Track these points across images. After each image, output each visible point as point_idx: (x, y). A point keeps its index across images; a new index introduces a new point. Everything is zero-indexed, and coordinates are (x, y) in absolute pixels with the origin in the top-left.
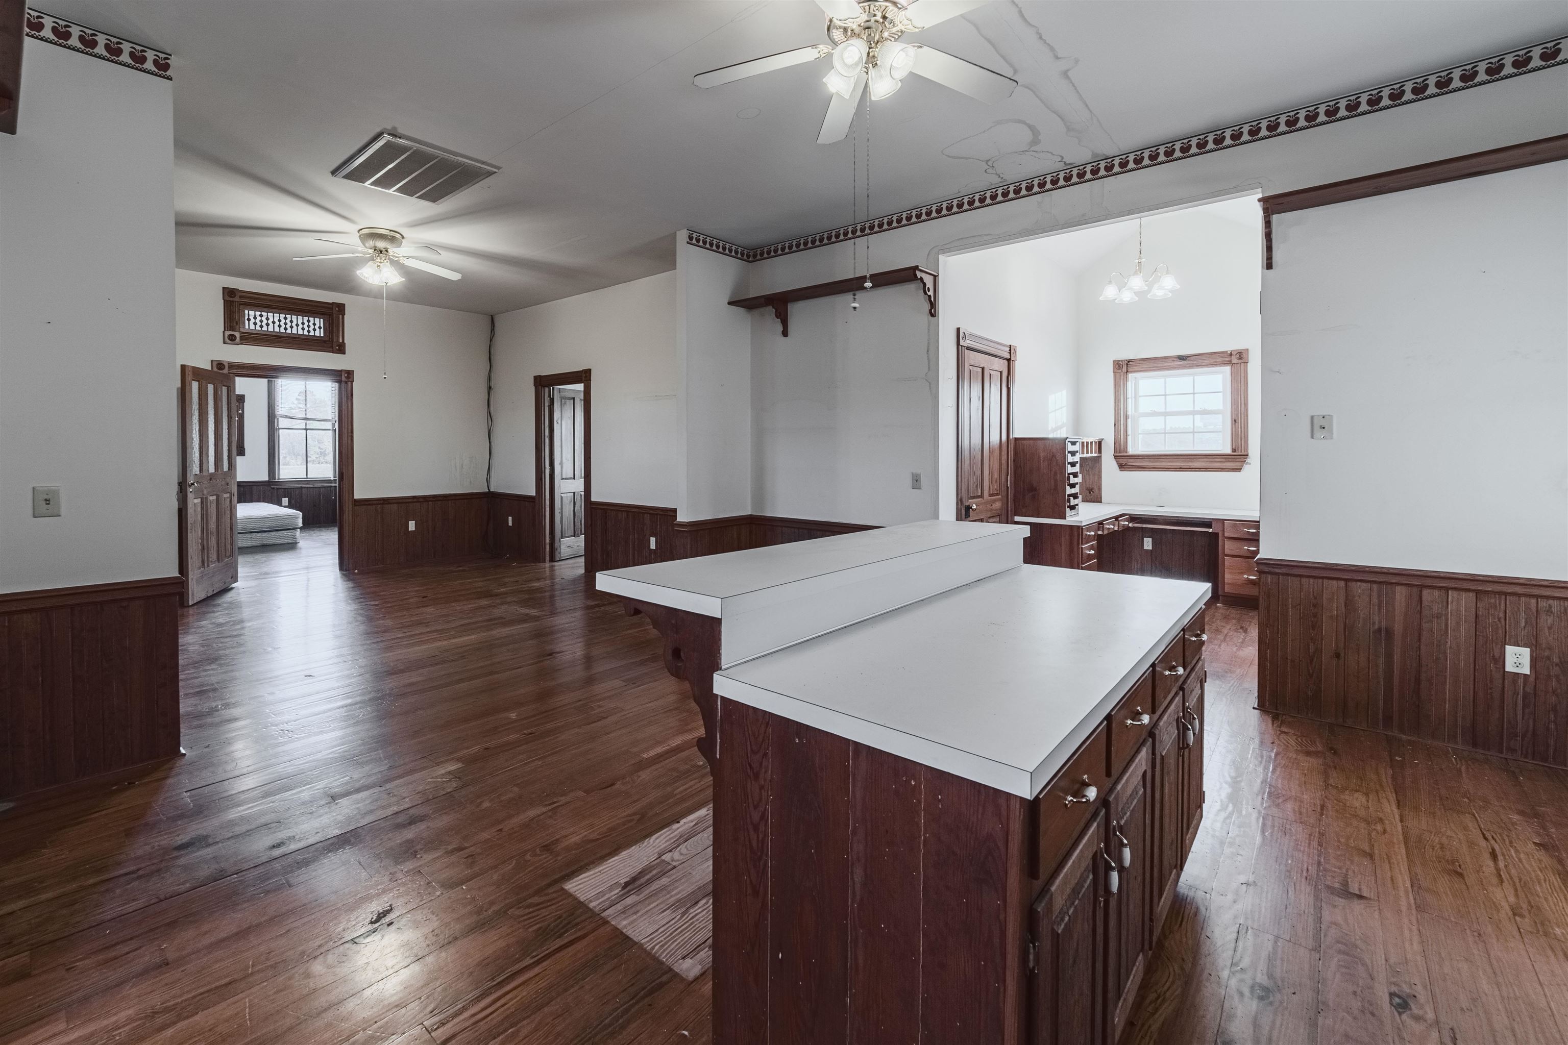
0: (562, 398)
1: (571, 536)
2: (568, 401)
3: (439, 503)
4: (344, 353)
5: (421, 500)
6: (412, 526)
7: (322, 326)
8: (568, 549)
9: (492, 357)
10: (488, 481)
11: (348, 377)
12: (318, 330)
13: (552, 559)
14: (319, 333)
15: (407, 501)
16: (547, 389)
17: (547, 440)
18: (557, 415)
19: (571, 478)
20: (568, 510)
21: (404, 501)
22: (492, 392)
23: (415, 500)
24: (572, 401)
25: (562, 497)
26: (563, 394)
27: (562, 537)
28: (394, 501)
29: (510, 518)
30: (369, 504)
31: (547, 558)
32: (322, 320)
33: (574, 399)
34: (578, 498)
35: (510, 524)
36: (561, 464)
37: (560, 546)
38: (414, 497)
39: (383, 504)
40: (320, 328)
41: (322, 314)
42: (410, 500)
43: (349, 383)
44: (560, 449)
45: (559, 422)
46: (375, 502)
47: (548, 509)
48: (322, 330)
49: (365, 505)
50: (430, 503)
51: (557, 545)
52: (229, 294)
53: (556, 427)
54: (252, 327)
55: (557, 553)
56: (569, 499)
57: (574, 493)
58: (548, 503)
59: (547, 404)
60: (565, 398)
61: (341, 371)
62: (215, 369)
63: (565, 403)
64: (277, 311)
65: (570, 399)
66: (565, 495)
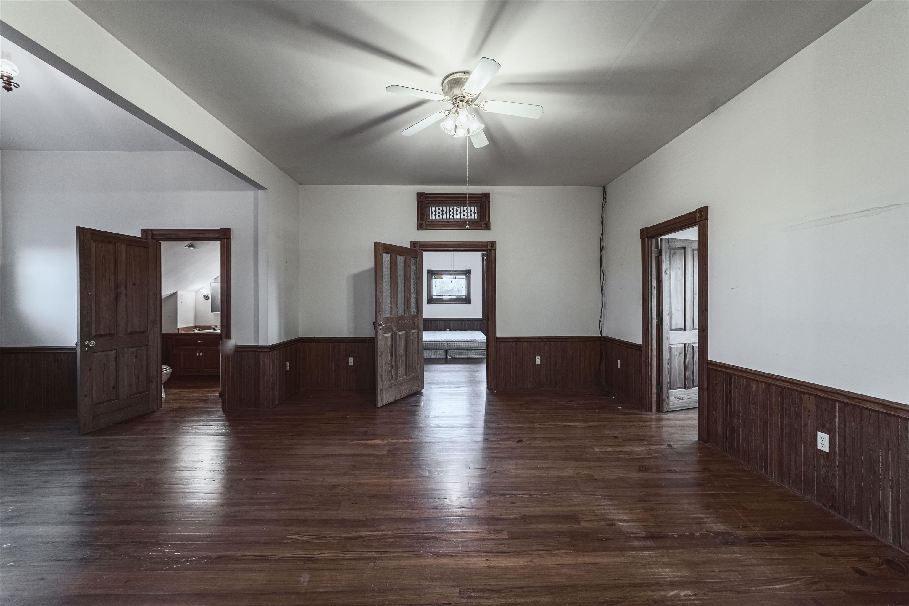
0: (670, 248)
1: (681, 388)
2: (678, 252)
3: (559, 343)
4: (489, 229)
5: (545, 340)
6: (538, 360)
7: (476, 211)
8: (678, 401)
9: (604, 222)
10: (600, 327)
11: (492, 247)
12: (473, 215)
13: (659, 409)
14: (474, 216)
15: (535, 340)
16: (654, 241)
17: (654, 291)
18: (665, 266)
19: (681, 329)
20: (678, 361)
21: (532, 340)
22: (604, 252)
23: (541, 340)
24: (683, 251)
25: (671, 348)
26: (672, 244)
27: (671, 388)
28: (525, 340)
29: (619, 362)
30: (507, 342)
31: (654, 408)
32: (476, 208)
33: (685, 249)
34: (689, 350)
35: (619, 366)
36: (670, 314)
37: (668, 398)
38: (540, 338)
39: (516, 342)
40: (475, 213)
41: (476, 203)
42: (537, 340)
43: (493, 251)
44: (669, 300)
45: (668, 272)
46: (511, 340)
47: (655, 360)
48: (476, 214)
49: (503, 342)
50: (552, 343)
51: (664, 396)
52: (421, 197)
53: (665, 278)
54: (434, 218)
55: (664, 404)
56: (679, 351)
57: (685, 344)
58: (655, 353)
59: (654, 255)
60: (675, 248)
61: (487, 242)
62: (413, 248)
63: (675, 253)
64: (448, 204)
65: (680, 249)
66: (675, 346)
